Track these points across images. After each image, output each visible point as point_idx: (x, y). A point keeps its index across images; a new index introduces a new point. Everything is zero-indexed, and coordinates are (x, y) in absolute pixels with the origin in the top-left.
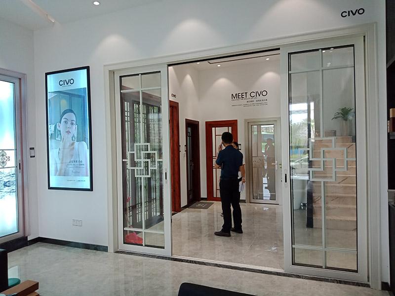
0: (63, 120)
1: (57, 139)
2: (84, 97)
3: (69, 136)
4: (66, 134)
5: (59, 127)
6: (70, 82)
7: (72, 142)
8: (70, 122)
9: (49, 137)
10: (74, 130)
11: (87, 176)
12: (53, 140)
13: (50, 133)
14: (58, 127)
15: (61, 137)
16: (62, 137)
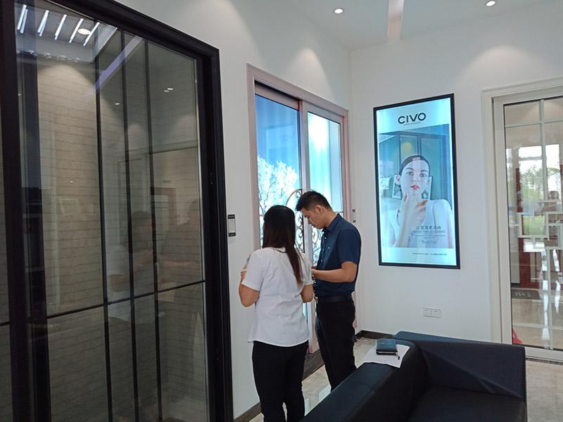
0: (405, 171)
1: (393, 196)
2: (444, 139)
3: (416, 192)
4: (411, 190)
5: (399, 180)
6: (420, 117)
7: (422, 200)
8: (419, 173)
9: (380, 195)
10: (425, 185)
11: (450, 247)
12: (388, 199)
13: (381, 189)
14: (395, 181)
15: (402, 194)
16: (404, 195)
